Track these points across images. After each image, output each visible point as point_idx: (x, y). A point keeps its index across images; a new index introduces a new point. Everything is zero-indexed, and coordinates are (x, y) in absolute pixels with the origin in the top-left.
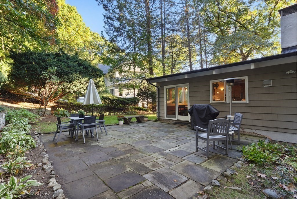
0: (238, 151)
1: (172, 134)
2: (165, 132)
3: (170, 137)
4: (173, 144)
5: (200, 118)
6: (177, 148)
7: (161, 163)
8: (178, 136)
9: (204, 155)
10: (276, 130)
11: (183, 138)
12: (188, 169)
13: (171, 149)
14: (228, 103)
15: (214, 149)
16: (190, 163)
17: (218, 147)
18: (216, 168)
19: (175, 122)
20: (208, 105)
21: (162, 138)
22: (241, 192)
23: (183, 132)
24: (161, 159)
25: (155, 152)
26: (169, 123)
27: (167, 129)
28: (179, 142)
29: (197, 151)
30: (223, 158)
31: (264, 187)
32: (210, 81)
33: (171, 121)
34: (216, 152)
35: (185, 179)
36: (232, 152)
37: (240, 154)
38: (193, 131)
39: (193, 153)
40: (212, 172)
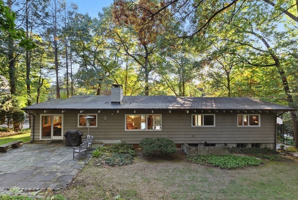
0: (91, 154)
1: (55, 152)
2: (48, 152)
3: (55, 155)
4: (60, 158)
5: (72, 139)
6: (63, 160)
7: (59, 168)
8: (60, 153)
9: (77, 159)
10: (107, 139)
11: (63, 153)
12: (72, 166)
13: (60, 161)
14: (88, 127)
15: (81, 155)
16: (72, 164)
17: (83, 154)
18: (83, 163)
19: (50, 142)
20: (77, 131)
21: (50, 156)
22: (91, 167)
23: (61, 149)
24: (59, 167)
25: (53, 165)
26: (45, 143)
27: (48, 150)
28: (62, 156)
29: (74, 158)
30: (85, 158)
31: (97, 163)
32: (78, 114)
33: (46, 141)
34: (82, 157)
35: (72, 170)
36: (89, 154)
37: (91, 155)
38: (67, 147)
39: (72, 160)
40: (81, 164)
